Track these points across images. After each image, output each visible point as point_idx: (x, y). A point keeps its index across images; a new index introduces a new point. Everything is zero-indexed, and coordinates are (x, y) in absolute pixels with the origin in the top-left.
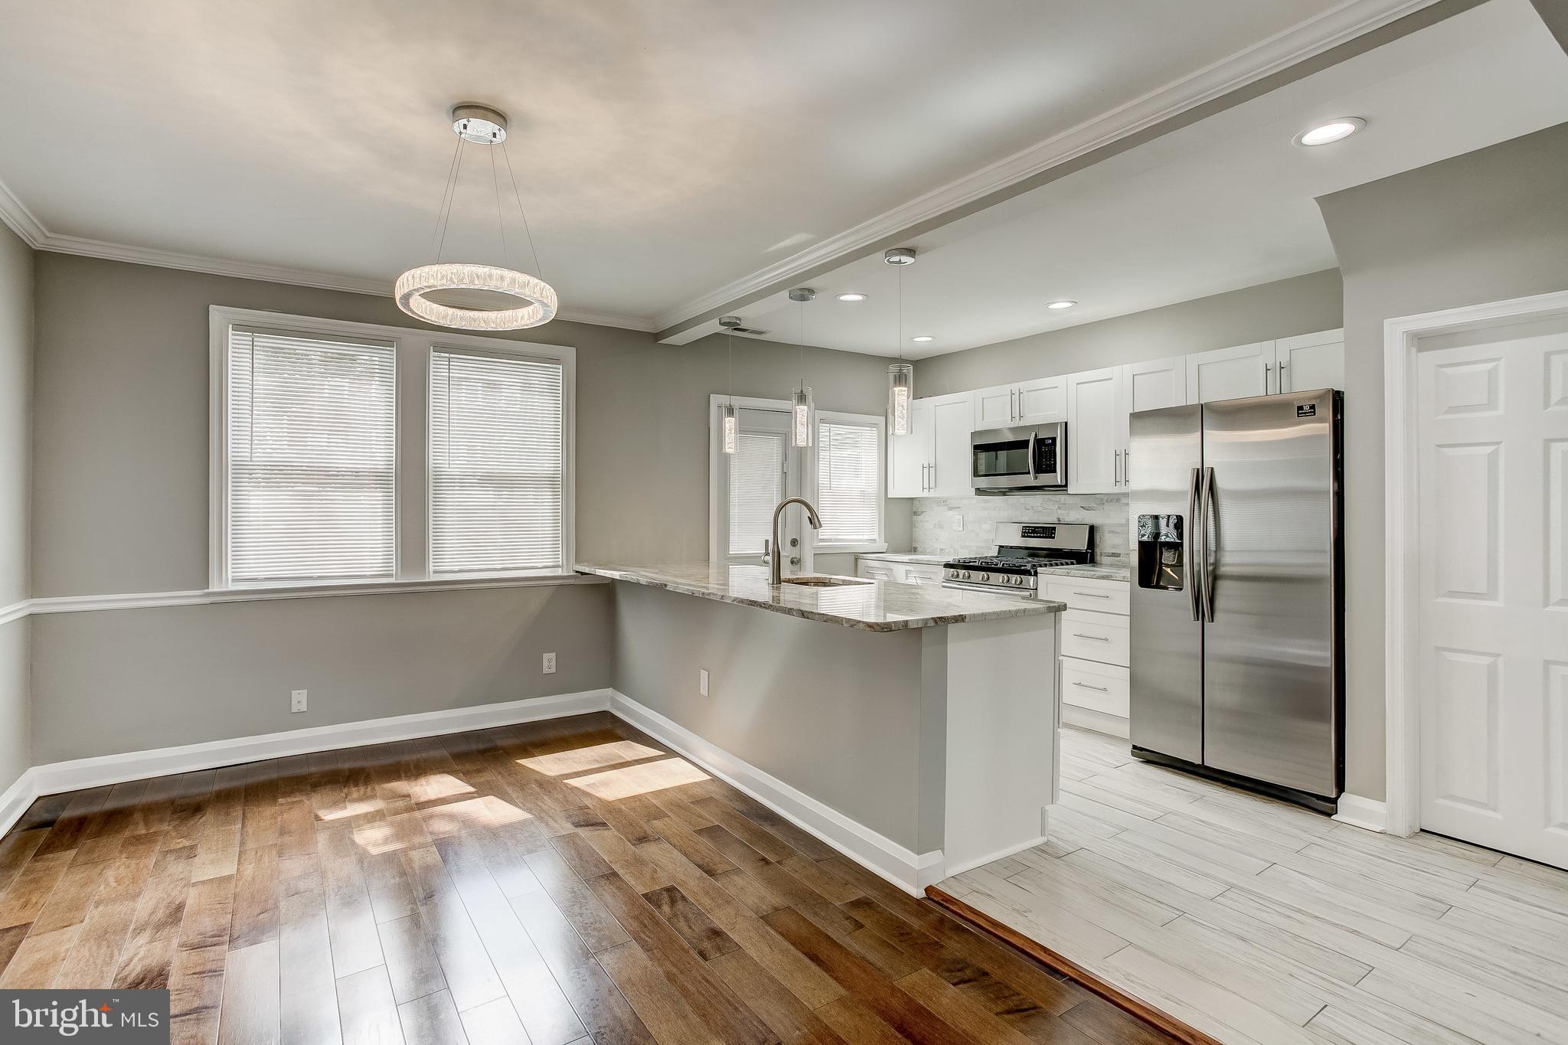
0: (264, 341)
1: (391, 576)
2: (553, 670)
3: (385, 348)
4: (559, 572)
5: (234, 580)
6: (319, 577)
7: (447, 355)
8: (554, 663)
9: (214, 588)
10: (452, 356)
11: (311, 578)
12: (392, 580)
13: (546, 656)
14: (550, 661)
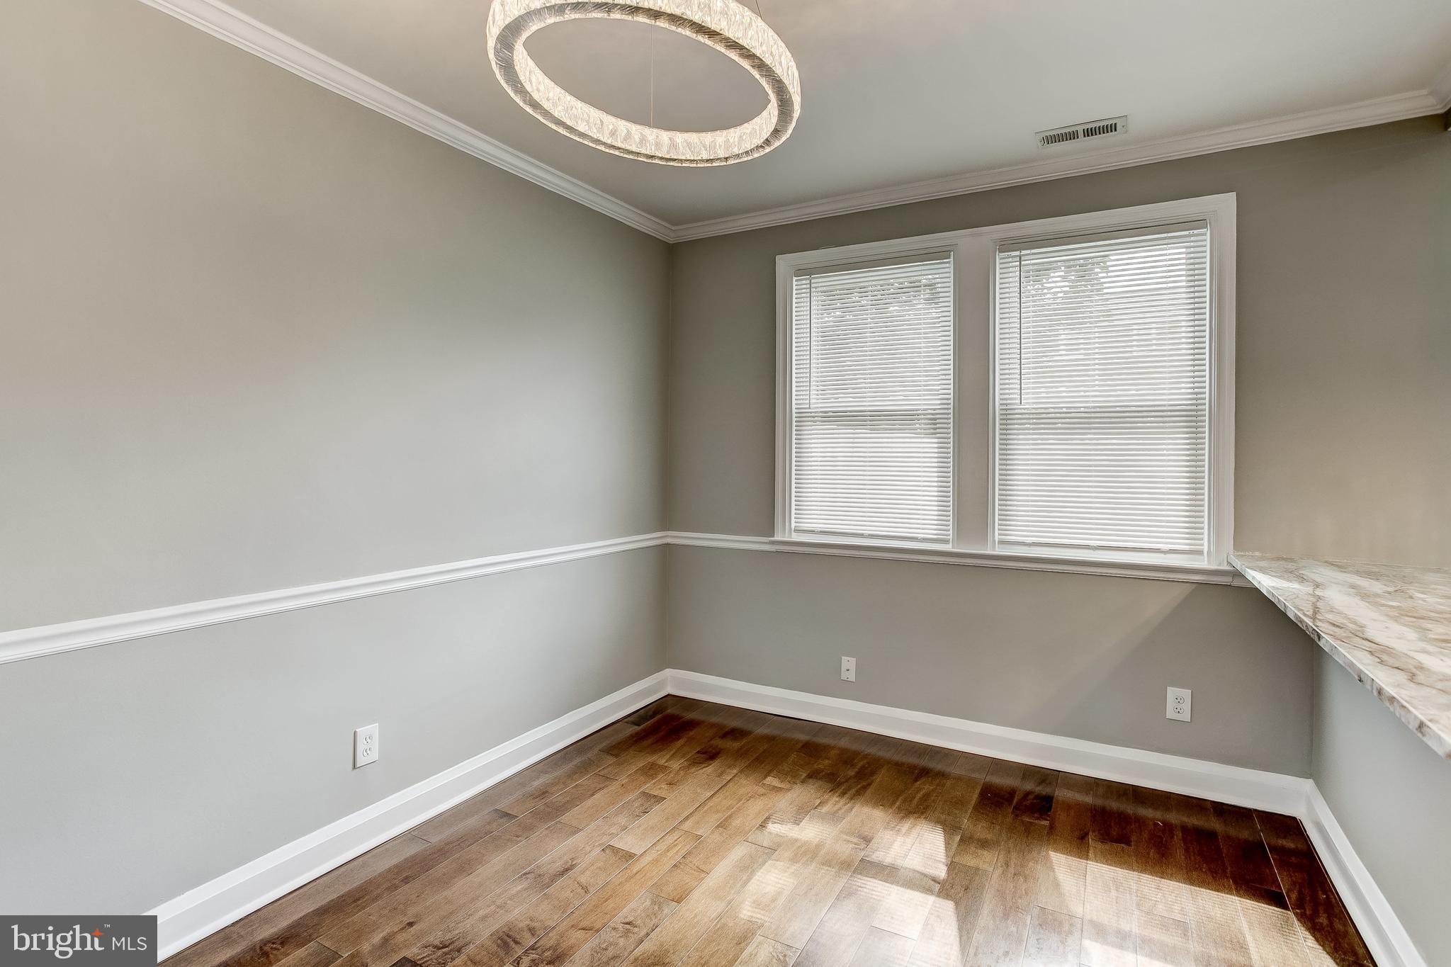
0: (821, 281)
1: (946, 542)
2: (1186, 716)
3: (941, 261)
4: (1203, 563)
5: (797, 531)
6: (869, 535)
7: (1017, 253)
8: (1187, 706)
9: (778, 537)
10: (1024, 252)
11: (862, 536)
12: (948, 548)
13: (1172, 692)
14: (1179, 700)
